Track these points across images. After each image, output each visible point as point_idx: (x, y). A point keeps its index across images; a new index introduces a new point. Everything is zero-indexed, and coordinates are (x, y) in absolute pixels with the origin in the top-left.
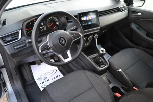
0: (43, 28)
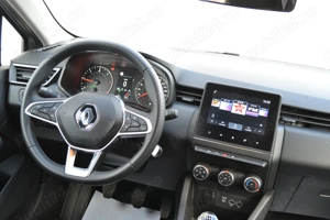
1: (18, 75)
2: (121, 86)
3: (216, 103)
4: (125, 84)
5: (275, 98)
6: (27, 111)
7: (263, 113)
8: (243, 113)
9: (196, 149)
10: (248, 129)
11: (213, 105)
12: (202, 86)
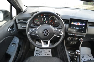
0: (45, 22)
1: (19, 21)
2: (45, 20)
3: (73, 23)
4: (46, 19)
5: (87, 21)
7: (84, 24)
8: (79, 25)
9: (69, 34)
10: (81, 29)
11: (72, 24)
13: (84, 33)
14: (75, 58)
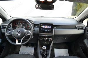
1: (3, 27)
3: (42, 27)
4: (24, 25)
5: (52, 24)
6: (6, 34)
7: (50, 27)
8: (47, 28)
9: (40, 35)
10: (48, 30)
12: (39, 24)
13: (51, 34)
14: (44, 53)
